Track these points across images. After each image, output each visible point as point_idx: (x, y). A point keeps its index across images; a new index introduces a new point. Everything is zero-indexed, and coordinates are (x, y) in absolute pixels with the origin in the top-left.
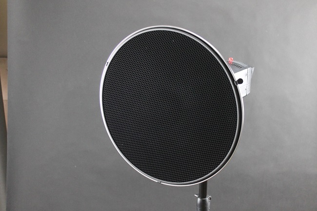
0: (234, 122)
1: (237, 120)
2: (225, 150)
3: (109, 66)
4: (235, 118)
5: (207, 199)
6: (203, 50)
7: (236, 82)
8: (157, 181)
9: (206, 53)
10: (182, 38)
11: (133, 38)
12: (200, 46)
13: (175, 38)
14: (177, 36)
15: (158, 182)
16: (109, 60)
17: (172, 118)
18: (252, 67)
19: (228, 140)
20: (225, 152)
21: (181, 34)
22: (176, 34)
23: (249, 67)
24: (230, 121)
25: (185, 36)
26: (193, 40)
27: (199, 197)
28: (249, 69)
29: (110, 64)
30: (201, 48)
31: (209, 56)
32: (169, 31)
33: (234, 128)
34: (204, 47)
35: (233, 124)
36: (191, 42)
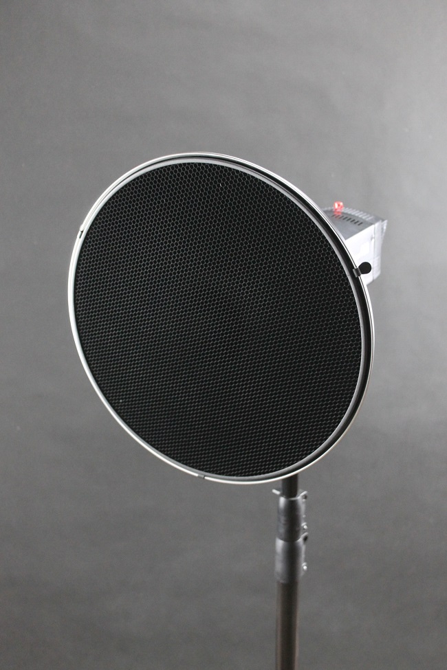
0: (354, 353)
1: (360, 348)
2: (338, 411)
3: (86, 238)
4: (356, 344)
5: (299, 498)
6: (284, 204)
7: (356, 270)
8: (196, 475)
9: (291, 211)
10: (240, 180)
11: (134, 180)
12: (277, 197)
13: (224, 180)
14: (229, 174)
15: (199, 477)
16: (85, 226)
17: (224, 346)
18: (383, 220)
19: (343, 390)
20: (336, 415)
21: (238, 171)
22: (226, 171)
23: (377, 219)
24: (346, 350)
25: (245, 174)
26: (264, 183)
27: (282, 495)
28: (377, 225)
29: (87, 234)
30: (281, 200)
31: (298, 218)
32: (211, 165)
33: (355, 365)
34: (286, 198)
35: (353, 357)
36: (259, 188)
